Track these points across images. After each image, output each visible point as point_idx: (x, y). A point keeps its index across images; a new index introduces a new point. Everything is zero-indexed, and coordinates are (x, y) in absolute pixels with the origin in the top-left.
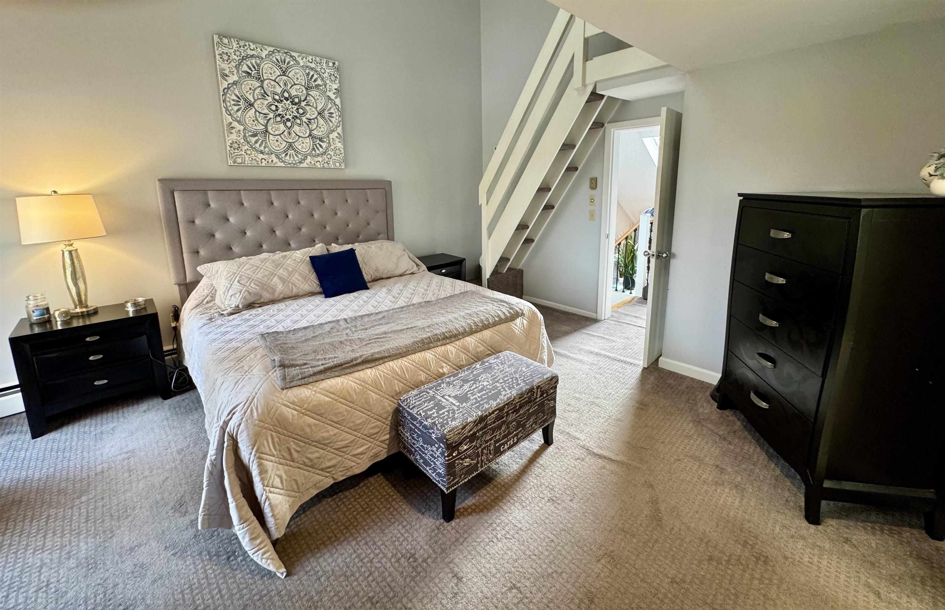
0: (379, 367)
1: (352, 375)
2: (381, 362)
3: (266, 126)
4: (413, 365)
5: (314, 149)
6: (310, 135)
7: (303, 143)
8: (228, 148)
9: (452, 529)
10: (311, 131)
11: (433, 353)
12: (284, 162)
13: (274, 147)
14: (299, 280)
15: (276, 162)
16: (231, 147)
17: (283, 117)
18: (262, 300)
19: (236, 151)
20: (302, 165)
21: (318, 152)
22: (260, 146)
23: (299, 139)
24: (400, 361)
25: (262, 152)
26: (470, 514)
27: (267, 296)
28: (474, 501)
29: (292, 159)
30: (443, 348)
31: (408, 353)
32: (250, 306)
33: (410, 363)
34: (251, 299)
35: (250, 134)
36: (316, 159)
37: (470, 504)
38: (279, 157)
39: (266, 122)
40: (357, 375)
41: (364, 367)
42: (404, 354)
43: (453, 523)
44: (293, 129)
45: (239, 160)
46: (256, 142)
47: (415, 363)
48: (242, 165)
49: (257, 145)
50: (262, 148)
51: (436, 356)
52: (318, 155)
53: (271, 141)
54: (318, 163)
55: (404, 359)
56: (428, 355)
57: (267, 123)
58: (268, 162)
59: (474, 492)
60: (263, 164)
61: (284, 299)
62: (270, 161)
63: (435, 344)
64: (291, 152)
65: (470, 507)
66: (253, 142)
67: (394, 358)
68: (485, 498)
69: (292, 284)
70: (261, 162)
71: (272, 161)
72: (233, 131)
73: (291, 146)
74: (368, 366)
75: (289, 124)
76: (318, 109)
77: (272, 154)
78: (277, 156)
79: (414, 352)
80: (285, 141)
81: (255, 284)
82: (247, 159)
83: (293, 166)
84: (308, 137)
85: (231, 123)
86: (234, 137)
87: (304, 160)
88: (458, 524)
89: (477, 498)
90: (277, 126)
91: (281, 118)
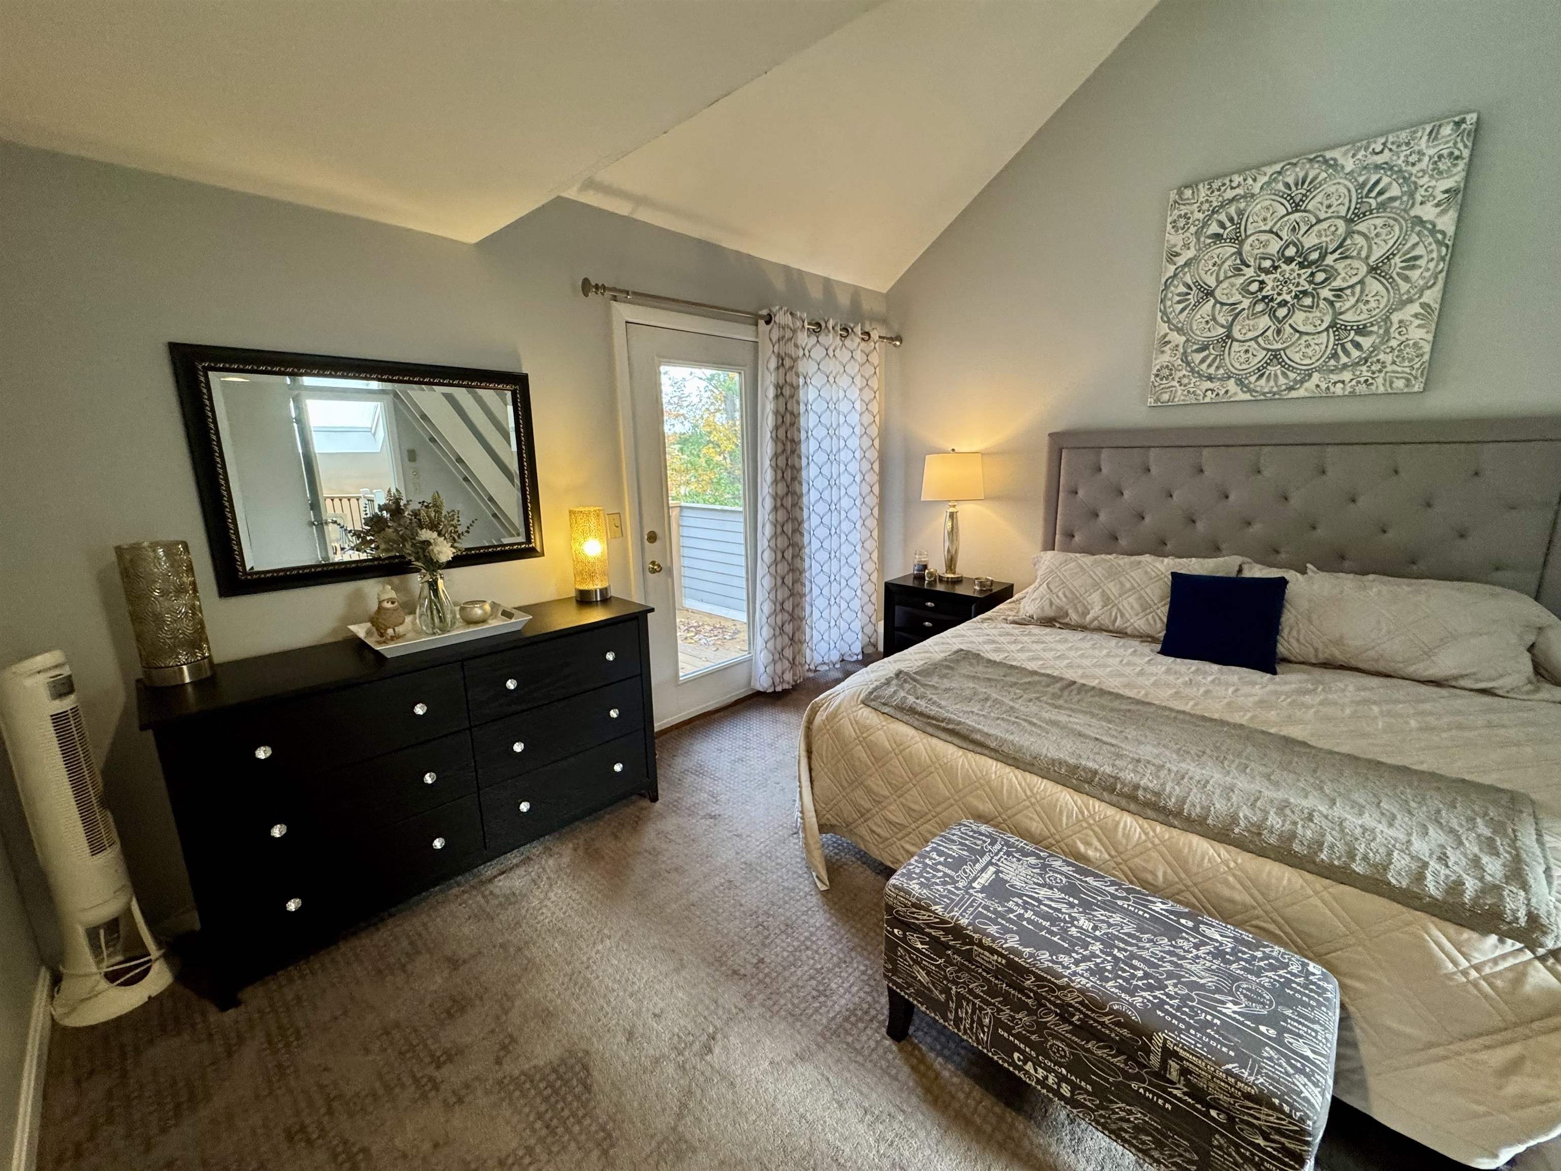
0: (970, 755)
1: (930, 738)
2: (979, 749)
3: (1230, 327)
4: (1025, 792)
5: (1335, 355)
6: (1333, 325)
7: (1308, 346)
8: (1153, 378)
9: (877, 1042)
10: (1337, 314)
11: (1079, 802)
12: (1250, 391)
13: (1237, 365)
14: (1132, 608)
15: (1235, 394)
16: (1157, 376)
17: (1272, 300)
18: (1067, 620)
19: (1164, 381)
20: (1294, 394)
21: (1344, 359)
22: (1210, 366)
23: (1299, 339)
24: (1008, 769)
25: (1210, 378)
26: (914, 1069)
27: (1074, 617)
28: (946, 1074)
29: (1272, 383)
30: (1111, 811)
31: (1028, 767)
32: (1048, 622)
33: (1020, 784)
34: (1050, 613)
35: (1195, 347)
36: (1334, 377)
37: (937, 1066)
38: (1242, 382)
39: (1230, 319)
40: (934, 741)
41: (949, 739)
42: (1021, 765)
43: (888, 1042)
44: (1290, 321)
45: (1166, 397)
46: (1203, 361)
47: (1031, 791)
48: (1168, 406)
49: (1204, 366)
50: (1212, 370)
51: (1082, 813)
52: (1345, 366)
53: (1233, 354)
54: (1340, 385)
55: (1017, 772)
56: (1066, 798)
57: (1234, 320)
58: (1218, 395)
59: (967, 1073)
60: (1207, 400)
61: (1100, 629)
62: (1222, 392)
63: (1097, 792)
64: (1274, 369)
65: (930, 1067)
66: (1197, 362)
67: (1000, 758)
68: (961, 1096)
69: (1119, 609)
70: (1205, 396)
71: (1227, 392)
72: (1167, 348)
73: (1275, 356)
74: (956, 741)
75: (1282, 312)
76: (1371, 261)
77: (1229, 378)
78: (1240, 383)
79: (1045, 774)
80: (1264, 349)
81: (1064, 594)
82: (1180, 392)
83: (1274, 398)
84: (1327, 330)
85: (1166, 335)
86: (1165, 358)
87: (1302, 382)
88: (888, 1050)
89: (955, 1080)
90: (1251, 322)
91: (1267, 304)
